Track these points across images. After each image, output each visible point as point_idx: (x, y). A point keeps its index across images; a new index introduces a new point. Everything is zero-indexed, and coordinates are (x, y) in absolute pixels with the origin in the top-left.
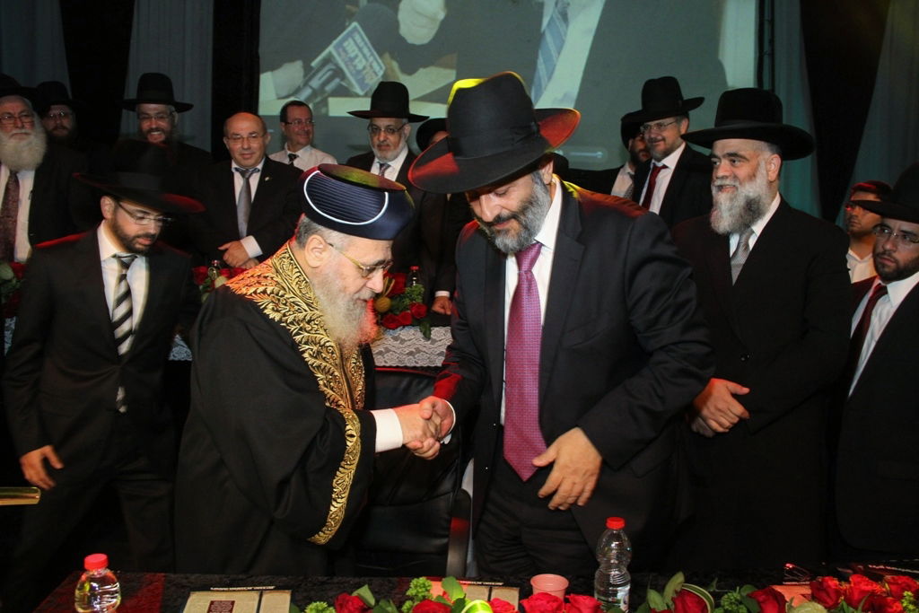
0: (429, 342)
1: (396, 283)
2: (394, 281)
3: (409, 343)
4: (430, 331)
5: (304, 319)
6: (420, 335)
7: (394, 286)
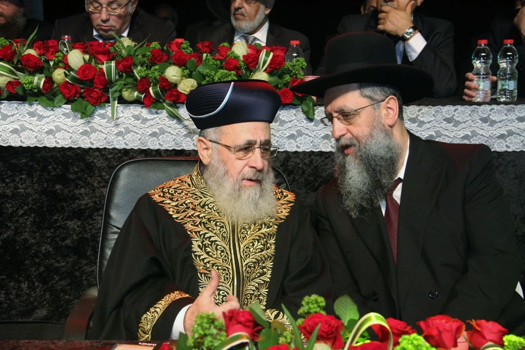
0: (313, 123)
1: (274, 56)
2: (272, 54)
3: (289, 125)
4: (314, 111)
5: (200, 204)
6: (302, 116)
7: (272, 59)
